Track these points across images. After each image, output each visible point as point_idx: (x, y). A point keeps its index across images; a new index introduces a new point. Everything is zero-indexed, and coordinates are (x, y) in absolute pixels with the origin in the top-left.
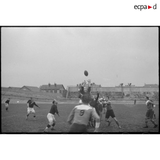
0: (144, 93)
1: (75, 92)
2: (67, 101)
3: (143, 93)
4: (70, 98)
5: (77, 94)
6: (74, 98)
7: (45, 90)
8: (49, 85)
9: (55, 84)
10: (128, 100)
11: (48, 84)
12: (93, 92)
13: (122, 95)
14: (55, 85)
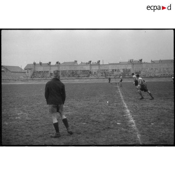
0: (113, 70)
1: (41, 71)
2: (28, 81)
3: (111, 70)
4: (34, 78)
5: (42, 74)
6: (37, 78)
7: (30, 69)
8: (35, 64)
9: (40, 63)
10: (92, 79)
11: (33, 63)
13: (89, 73)
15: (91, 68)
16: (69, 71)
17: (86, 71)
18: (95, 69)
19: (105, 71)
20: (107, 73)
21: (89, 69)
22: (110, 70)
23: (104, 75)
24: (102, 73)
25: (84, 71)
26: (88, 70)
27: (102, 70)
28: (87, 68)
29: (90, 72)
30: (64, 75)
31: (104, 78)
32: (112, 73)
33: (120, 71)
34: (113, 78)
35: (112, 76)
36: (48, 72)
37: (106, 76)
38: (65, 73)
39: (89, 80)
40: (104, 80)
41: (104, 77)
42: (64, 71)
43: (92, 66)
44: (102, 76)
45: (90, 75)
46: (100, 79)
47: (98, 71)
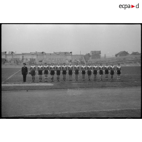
18: (9, 58)
19: (17, 60)
20: (18, 61)
21: (5, 58)
22: (21, 59)
23: (16, 62)
24: (15, 61)
27: (15, 59)
28: (3, 57)
29: (6, 60)
31: (16, 65)
32: (22, 61)
33: (28, 60)
37: (17, 63)
39: (5, 66)
43: (7, 56)
45: (6, 62)
46: (13, 65)
47: (11, 60)
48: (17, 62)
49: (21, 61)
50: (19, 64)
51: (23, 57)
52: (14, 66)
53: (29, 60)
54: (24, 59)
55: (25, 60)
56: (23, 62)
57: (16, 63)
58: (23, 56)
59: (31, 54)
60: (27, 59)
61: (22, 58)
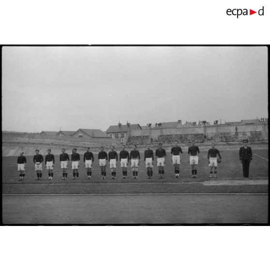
1: (138, 136)
3: (234, 134)
4: (130, 145)
5: (140, 140)
7: (113, 133)
12: (163, 136)
13: (203, 138)
14: (128, 125)
15: (205, 131)
16: (176, 135)
17: (199, 134)
18: (210, 132)
19: (226, 135)
20: (228, 137)
21: (203, 132)
22: (232, 132)
23: (224, 140)
24: (222, 138)
25: (196, 135)
26: (201, 134)
27: (221, 134)
28: (200, 131)
29: (205, 137)
30: (169, 141)
31: (224, 145)
32: (235, 138)
33: (246, 135)
34: (238, 144)
35: (236, 141)
36: (147, 137)
37: (227, 142)
38: (171, 138)
39: (204, 147)
40: (225, 147)
41: (225, 143)
42: (169, 135)
43: (207, 128)
44: (222, 141)
45: (206, 140)
46: (219, 145)
47: (215, 135)
48: (226, 139)
49: (233, 138)
50: (230, 143)
51: (236, 129)
52: (222, 147)
53: (249, 134)
54: (238, 133)
55: (242, 136)
56: (238, 138)
57: (224, 142)
58: (238, 127)
59: (244, 123)
60: (244, 134)
61: (235, 131)
